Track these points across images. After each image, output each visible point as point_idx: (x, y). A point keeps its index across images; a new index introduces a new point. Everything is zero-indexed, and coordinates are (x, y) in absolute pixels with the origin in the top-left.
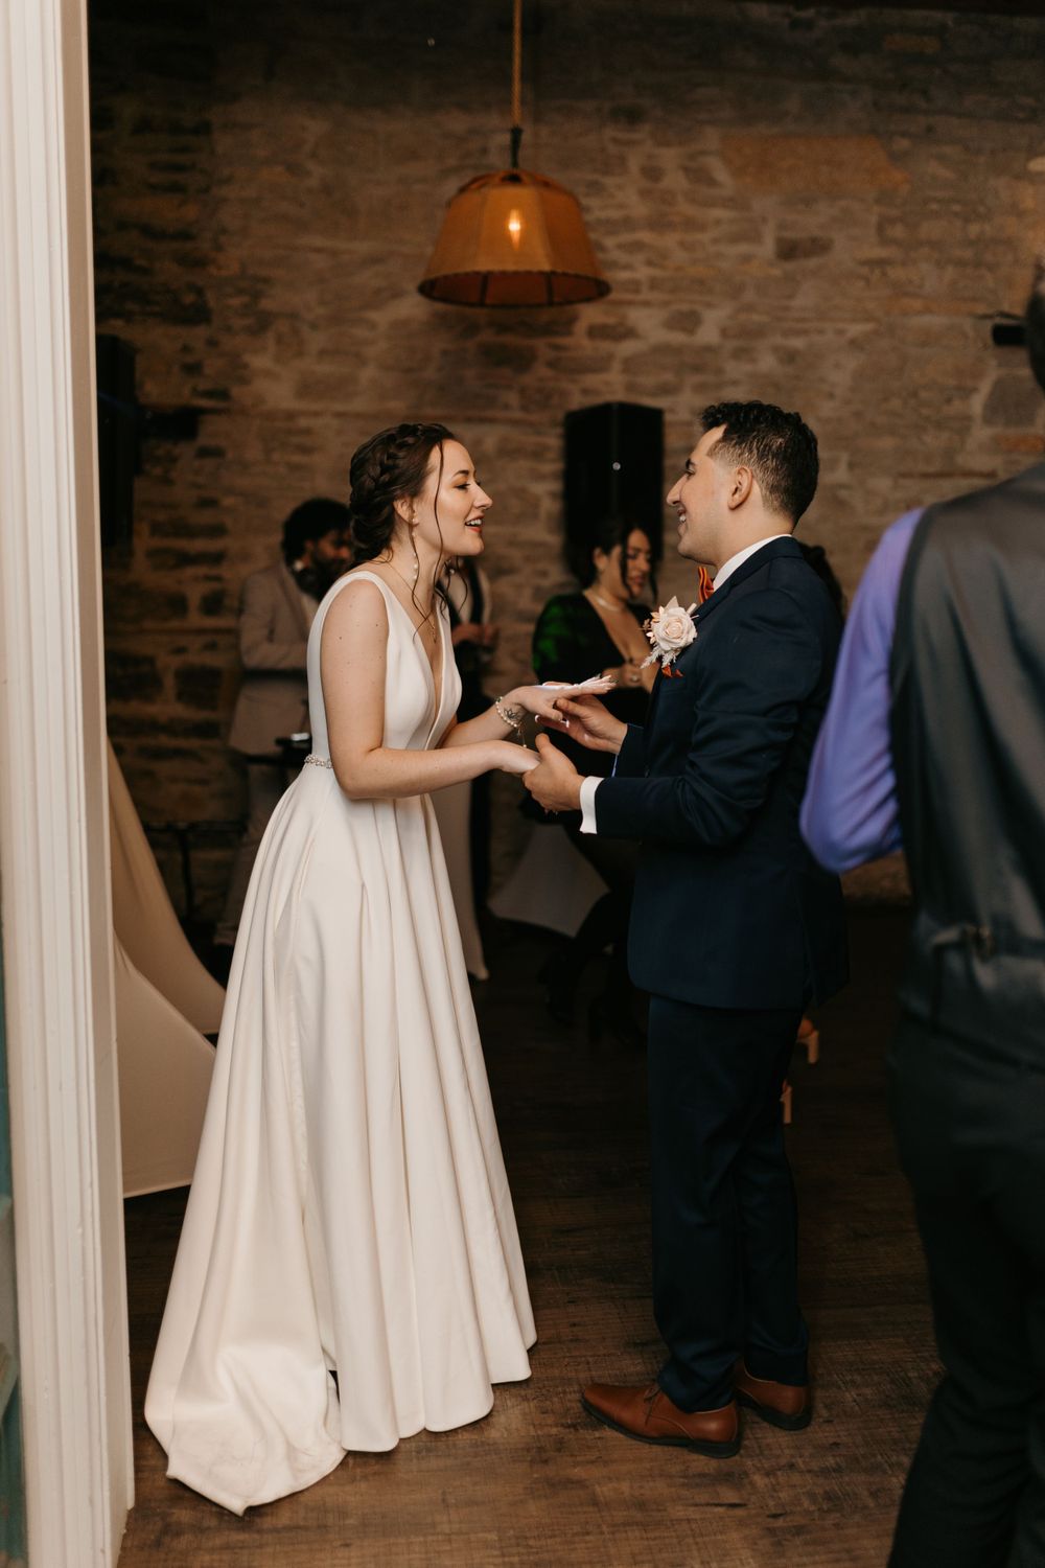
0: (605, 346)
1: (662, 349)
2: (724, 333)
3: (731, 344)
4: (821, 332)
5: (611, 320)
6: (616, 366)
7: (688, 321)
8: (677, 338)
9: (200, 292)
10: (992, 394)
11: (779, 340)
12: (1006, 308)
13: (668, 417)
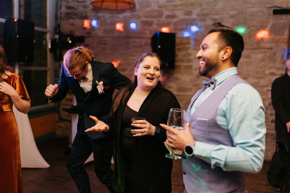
0: (170, 20)
1: (183, 20)
2: (198, 15)
3: (199, 18)
4: (223, 14)
5: (171, 14)
6: (172, 24)
7: (189, 13)
8: (186, 17)
9: (86, 12)
10: (271, 27)
11: (212, 16)
12: (276, 5)
13: (177, 36)
